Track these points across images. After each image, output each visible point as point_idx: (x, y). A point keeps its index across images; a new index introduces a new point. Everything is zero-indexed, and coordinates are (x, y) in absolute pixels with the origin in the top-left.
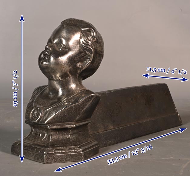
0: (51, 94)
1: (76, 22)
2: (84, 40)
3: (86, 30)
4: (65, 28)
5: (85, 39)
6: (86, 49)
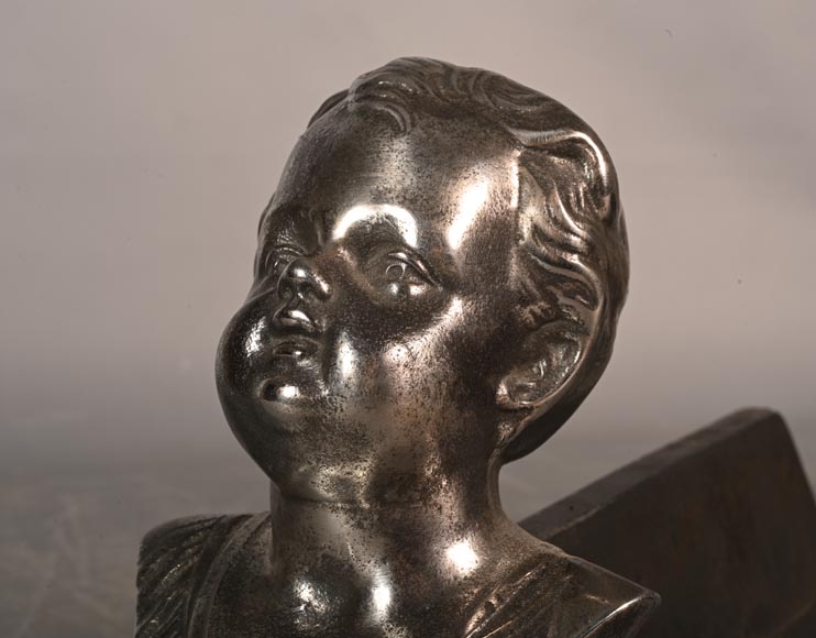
1: (465, 88)
4: (405, 132)
6: (558, 280)
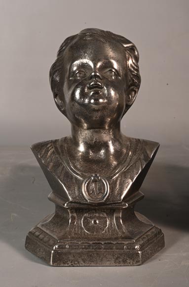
0: (91, 152)
2: (133, 63)
3: (129, 47)
4: (105, 43)
5: (134, 61)
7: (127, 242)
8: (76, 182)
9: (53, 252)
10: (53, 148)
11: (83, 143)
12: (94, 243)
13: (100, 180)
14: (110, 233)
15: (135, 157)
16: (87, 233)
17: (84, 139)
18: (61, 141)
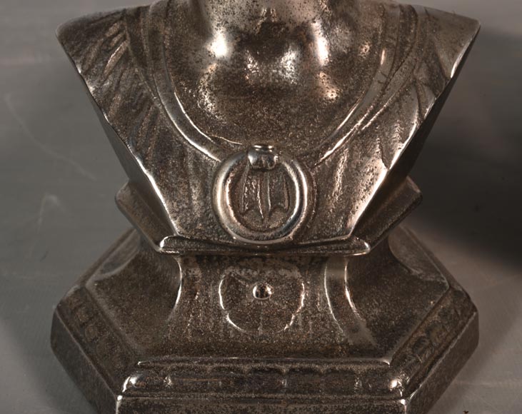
7: (365, 368)
8: (196, 169)
9: (120, 398)
10: (124, 38)
11: (223, 29)
12: (255, 370)
13: (279, 165)
14: (311, 331)
15: (399, 78)
16: (236, 331)
17: (225, 13)
18: (155, 14)
